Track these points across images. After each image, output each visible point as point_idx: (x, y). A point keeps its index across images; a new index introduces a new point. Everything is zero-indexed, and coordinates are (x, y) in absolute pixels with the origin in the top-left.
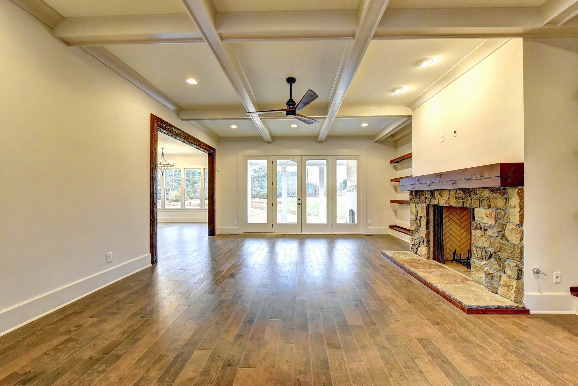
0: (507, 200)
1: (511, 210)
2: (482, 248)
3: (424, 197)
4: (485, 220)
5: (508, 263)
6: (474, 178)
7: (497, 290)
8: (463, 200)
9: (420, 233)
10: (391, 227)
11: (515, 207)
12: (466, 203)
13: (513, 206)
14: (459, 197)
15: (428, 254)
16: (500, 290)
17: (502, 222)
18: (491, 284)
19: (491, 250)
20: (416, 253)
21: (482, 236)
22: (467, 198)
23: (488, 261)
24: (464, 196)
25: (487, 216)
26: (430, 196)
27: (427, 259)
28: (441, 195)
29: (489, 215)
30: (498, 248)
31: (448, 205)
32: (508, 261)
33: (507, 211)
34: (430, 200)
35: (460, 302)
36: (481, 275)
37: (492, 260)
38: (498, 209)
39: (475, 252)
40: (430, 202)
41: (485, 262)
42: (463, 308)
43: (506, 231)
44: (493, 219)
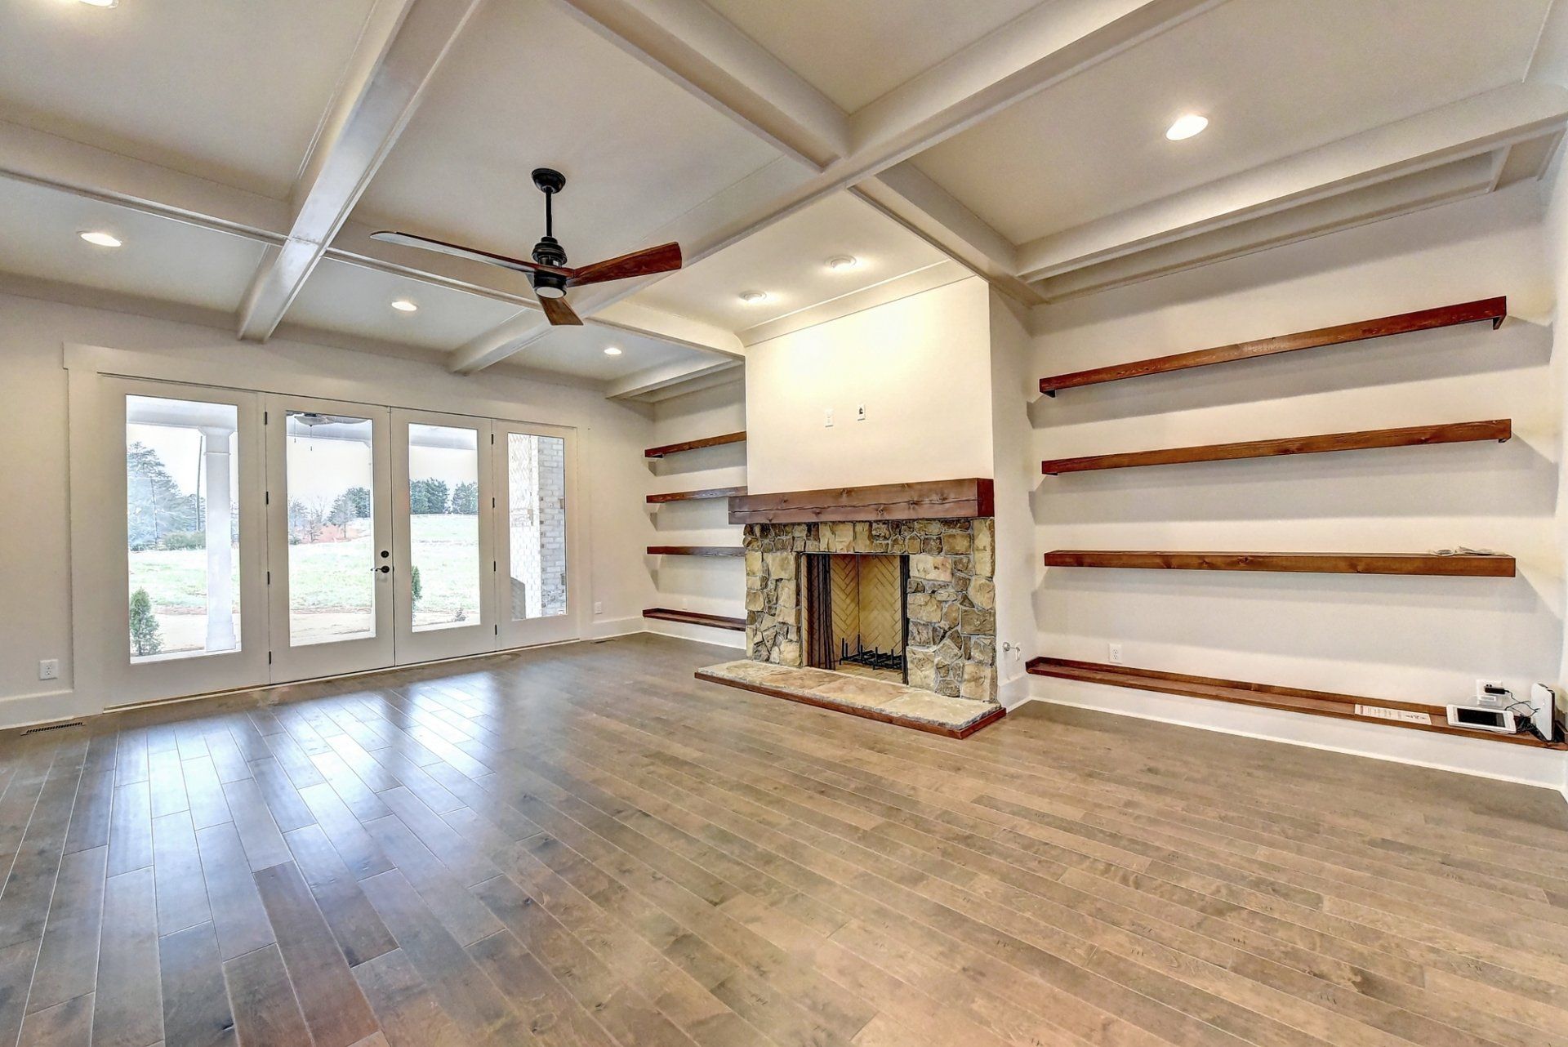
0: (972, 538)
1: (978, 555)
2: (926, 625)
3: (790, 536)
4: (933, 575)
5: (975, 642)
6: (927, 501)
7: (959, 691)
8: (886, 542)
9: (778, 615)
10: (647, 613)
11: (985, 549)
12: (893, 546)
13: (981, 547)
14: (878, 536)
15: (800, 656)
16: (964, 689)
17: (963, 575)
18: (948, 684)
19: (945, 624)
20: (767, 660)
21: (926, 604)
22: (895, 538)
23: (941, 645)
24: (888, 533)
25: (935, 568)
26: (807, 536)
27: (799, 668)
28: (833, 533)
29: (940, 566)
30: (956, 620)
31: (852, 552)
32: (974, 639)
33: (971, 557)
34: (805, 543)
35: (942, 724)
36: (927, 673)
37: (947, 641)
38: (957, 554)
39: (916, 634)
40: (805, 547)
41: (935, 648)
42: (951, 733)
43: (970, 589)
44: (949, 571)
